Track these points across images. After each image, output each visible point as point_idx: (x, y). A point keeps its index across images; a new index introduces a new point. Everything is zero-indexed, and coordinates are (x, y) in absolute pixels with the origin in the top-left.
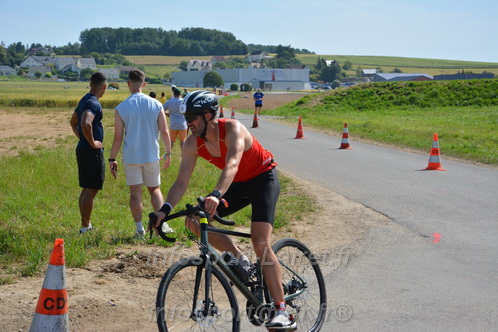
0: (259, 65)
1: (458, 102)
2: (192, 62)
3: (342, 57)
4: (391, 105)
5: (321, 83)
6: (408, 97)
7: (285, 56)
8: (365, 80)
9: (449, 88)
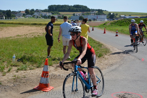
0: (93, 14)
2: (76, 14)
3: (115, 12)
5: (110, 19)
7: (100, 12)
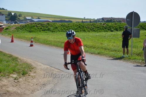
1: (64, 31)
3: (18, 12)
4: (41, 31)
5: (10, 21)
6: (47, 28)
8: (27, 21)
9: (61, 26)
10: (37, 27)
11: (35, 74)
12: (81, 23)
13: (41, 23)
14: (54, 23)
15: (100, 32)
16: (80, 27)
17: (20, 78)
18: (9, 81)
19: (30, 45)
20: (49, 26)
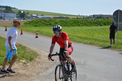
1: (63, 25)
4: (44, 25)
6: (49, 23)
7: (8, 9)
8: (33, 18)
9: (60, 21)
10: (41, 22)
11: (39, 60)
12: (76, 19)
13: (44, 19)
14: (55, 19)
15: (91, 26)
16: (75, 22)
17: (28, 62)
18: (19, 65)
19: (35, 37)
20: (51, 21)
